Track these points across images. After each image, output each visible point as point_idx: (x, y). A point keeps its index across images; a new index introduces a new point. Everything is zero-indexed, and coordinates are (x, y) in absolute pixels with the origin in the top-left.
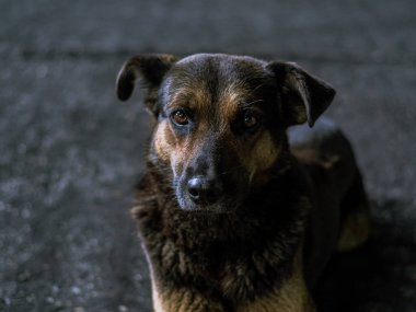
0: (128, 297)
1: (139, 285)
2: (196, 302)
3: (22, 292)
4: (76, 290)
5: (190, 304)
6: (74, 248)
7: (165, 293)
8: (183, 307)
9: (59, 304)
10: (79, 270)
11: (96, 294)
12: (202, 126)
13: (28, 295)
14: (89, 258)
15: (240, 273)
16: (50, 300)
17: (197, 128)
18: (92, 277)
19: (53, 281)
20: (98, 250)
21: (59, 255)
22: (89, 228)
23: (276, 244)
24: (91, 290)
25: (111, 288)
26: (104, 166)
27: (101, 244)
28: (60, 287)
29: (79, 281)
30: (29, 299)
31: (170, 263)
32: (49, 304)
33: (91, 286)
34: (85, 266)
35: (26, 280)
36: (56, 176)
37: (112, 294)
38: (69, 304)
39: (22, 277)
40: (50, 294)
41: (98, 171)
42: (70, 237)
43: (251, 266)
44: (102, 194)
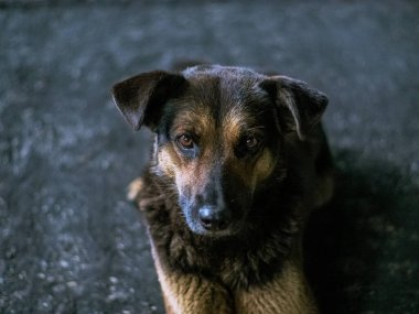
0: (115, 267)
1: (123, 254)
2: (203, 286)
3: (12, 270)
4: (64, 264)
5: (198, 287)
6: (51, 220)
7: (173, 278)
8: (191, 290)
9: (50, 279)
10: (62, 243)
11: (83, 266)
12: (208, 152)
13: (20, 272)
14: (69, 229)
15: (236, 268)
16: (42, 276)
17: (202, 154)
18: (76, 249)
19: (41, 256)
20: (76, 220)
21: (38, 227)
22: (61, 197)
23: (268, 245)
24: (79, 263)
25: (98, 259)
26: (61, 129)
27: (77, 214)
28: (48, 262)
29: (65, 254)
30: (21, 276)
31: (177, 254)
32: (41, 280)
33: (77, 259)
34: (66, 238)
35: (12, 257)
36: (16, 142)
37: (99, 265)
38: (61, 278)
39: (9, 254)
40: (39, 270)
41: (57, 136)
42: (45, 208)
43: (246, 262)
44: (65, 159)
